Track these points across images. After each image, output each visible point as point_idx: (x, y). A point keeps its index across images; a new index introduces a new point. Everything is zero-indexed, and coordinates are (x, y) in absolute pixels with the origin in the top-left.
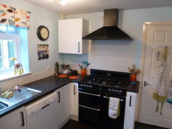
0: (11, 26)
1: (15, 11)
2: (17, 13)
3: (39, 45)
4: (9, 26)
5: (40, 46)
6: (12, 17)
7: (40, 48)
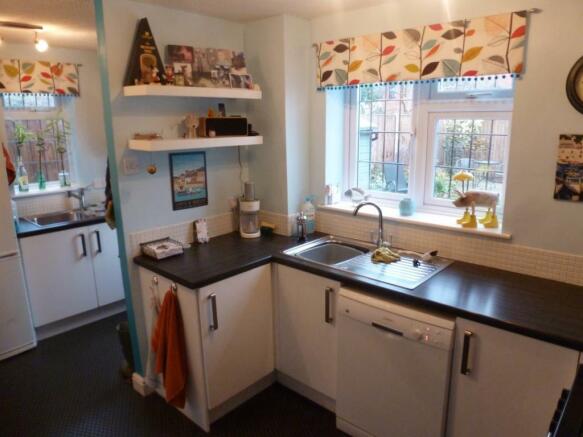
0: (449, 79)
1: (467, 31)
2: (471, 33)
3: (563, 137)
4: (445, 80)
5: (572, 141)
6: (458, 51)
7: (569, 150)
